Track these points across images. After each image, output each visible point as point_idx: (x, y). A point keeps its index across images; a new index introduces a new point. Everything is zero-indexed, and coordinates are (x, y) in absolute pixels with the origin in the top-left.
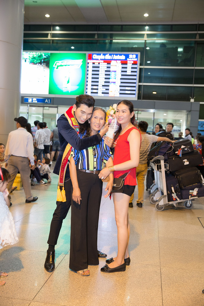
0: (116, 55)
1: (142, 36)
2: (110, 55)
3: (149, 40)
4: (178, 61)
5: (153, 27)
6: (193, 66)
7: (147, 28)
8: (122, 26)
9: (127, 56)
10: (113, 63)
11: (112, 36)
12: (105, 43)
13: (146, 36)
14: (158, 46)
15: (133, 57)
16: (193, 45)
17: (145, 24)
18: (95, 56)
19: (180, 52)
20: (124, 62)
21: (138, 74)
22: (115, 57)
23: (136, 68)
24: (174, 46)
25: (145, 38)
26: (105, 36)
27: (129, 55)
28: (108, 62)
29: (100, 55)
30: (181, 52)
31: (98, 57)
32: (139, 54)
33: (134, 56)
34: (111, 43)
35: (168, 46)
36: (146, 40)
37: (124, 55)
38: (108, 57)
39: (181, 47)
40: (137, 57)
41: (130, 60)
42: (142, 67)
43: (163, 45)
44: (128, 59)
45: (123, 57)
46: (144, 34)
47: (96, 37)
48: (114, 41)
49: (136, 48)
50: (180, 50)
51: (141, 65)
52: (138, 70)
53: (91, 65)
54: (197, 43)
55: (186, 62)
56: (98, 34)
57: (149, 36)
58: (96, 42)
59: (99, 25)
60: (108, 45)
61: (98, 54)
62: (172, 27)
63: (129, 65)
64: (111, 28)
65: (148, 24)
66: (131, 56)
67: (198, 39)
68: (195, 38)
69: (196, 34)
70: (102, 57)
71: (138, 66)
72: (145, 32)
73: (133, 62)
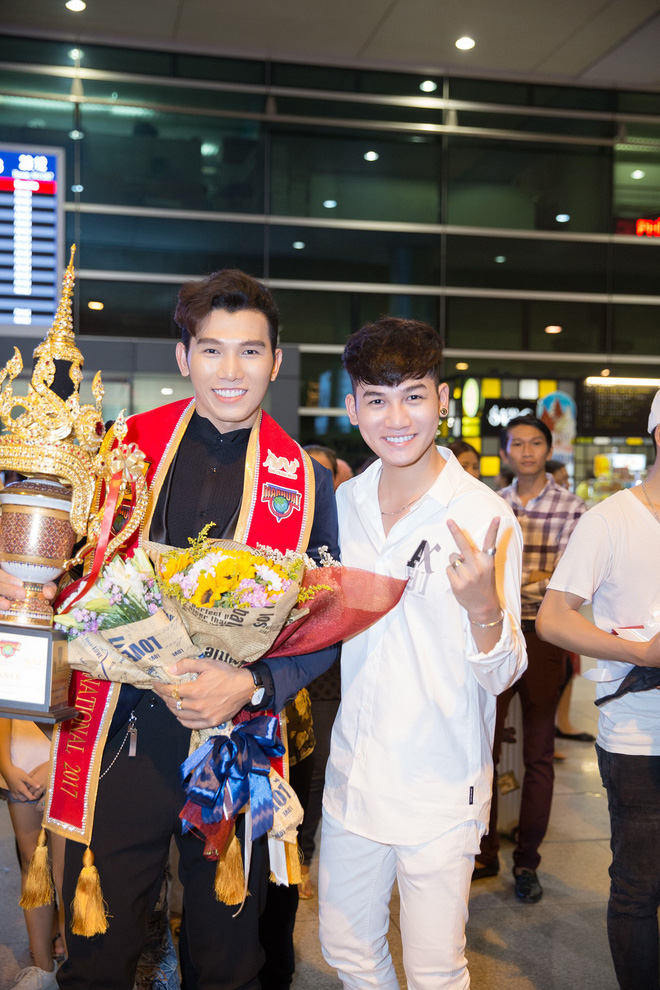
1: (61, 85)
3: (91, 105)
4: (205, 190)
5: (98, 55)
6: (261, 212)
7: (76, 53)
9: (11, 161)
13: (77, 86)
14: (128, 131)
15: (35, 165)
16: (254, 136)
17: (71, 37)
19: (210, 159)
21: (58, 233)
23: (51, 210)
24: (186, 134)
25: (76, 96)
27: (18, 155)
30: (213, 157)
32: (60, 154)
33: (42, 162)
35: (166, 133)
36: (77, 105)
39: (211, 141)
40: (51, 167)
41: (26, 176)
42: (71, 207)
43: (142, 127)
44: (15, 174)
46: (71, 80)
49: (38, 130)
50: (207, 149)
51: (70, 197)
52: (58, 218)
54: (269, 128)
55: (237, 196)
57: (90, 87)
62: (174, 63)
63: (23, 201)
65: (84, 39)
66: (25, 161)
67: (272, 115)
68: (263, 110)
71: (59, 203)
72: (75, 69)
73: (36, 187)
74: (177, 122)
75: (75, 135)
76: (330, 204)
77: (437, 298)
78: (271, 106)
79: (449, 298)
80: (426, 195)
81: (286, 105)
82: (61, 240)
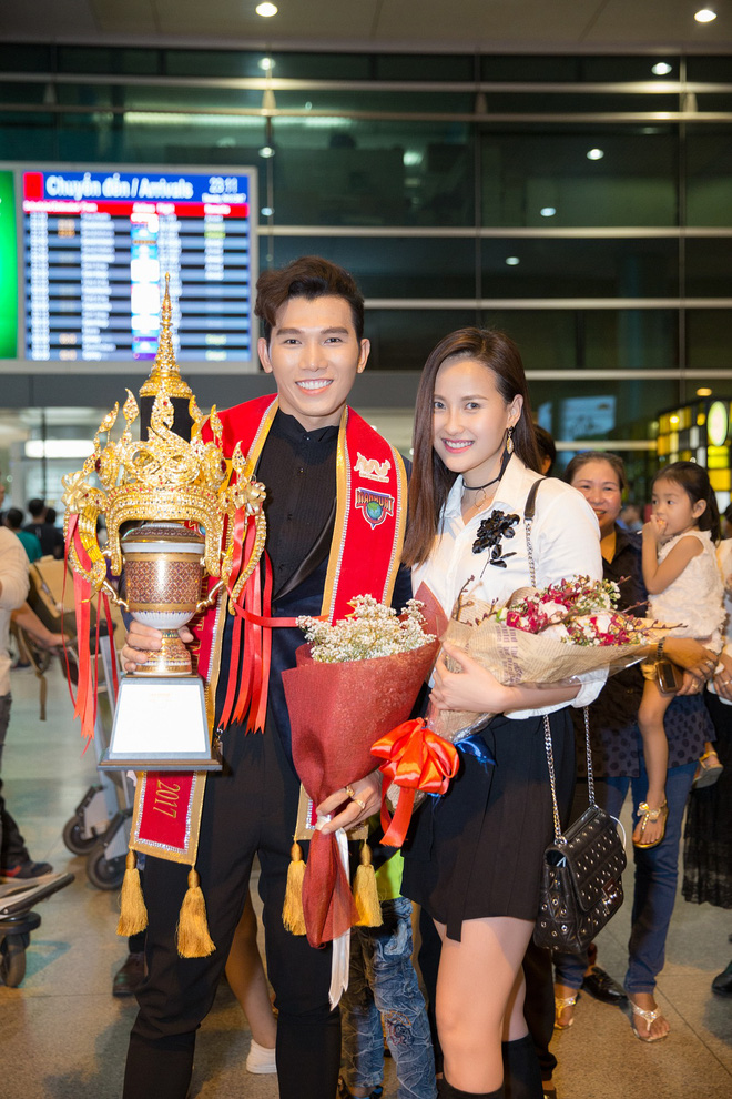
0: (154, 178)
1: (254, 98)
2: (126, 178)
3: (285, 118)
4: (408, 202)
5: (291, 63)
6: (472, 224)
7: (266, 63)
8: (162, 52)
9: (201, 186)
10: (141, 212)
11: (119, 97)
12: (93, 129)
13: (269, 99)
14: (324, 144)
15: (222, 193)
16: (463, 139)
17: (262, 45)
18: (55, 185)
19: (414, 170)
20: (189, 211)
21: (252, 259)
22: (148, 188)
23: (243, 235)
24: (387, 143)
25: (268, 108)
26: (87, 95)
27: (208, 178)
28: (119, 210)
29: (79, 177)
30: (414, 167)
31: (72, 188)
32: (251, 173)
33: (233, 184)
34: (118, 125)
35: (364, 143)
36: (269, 118)
37: (188, 179)
38: (115, 188)
39: (414, 149)
40: (243, 188)
41: (216, 199)
42: (265, 230)
43: (339, 138)
44: (206, 198)
45: (184, 190)
46: (261, 93)
47: (50, 97)
48: (132, 118)
49: (228, 149)
50: (411, 158)
51: (261, 220)
52: (251, 244)
53: (39, 225)
54: (479, 130)
55: (443, 208)
56: (58, 87)
57: (283, 98)
58: (54, 121)
59: (60, 47)
60: (104, 138)
61: (68, 177)
62: (373, 65)
63: (214, 227)
64: (116, 59)
65: (276, 46)
66: (216, 184)
67: (482, 115)
68: (473, 110)
70: (88, 187)
71: (252, 227)
72: (266, 79)
73: (227, 210)
74: (376, 129)
75: (267, 152)
76: (548, 212)
77: (675, 311)
78: (481, 105)
79: (689, 312)
80: (663, 194)
81: (498, 102)
82: (254, 267)
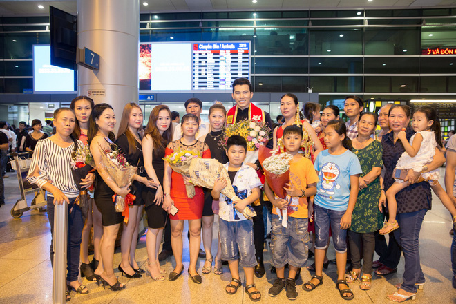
0: (225, 44)
1: (251, 23)
2: (218, 44)
3: (259, 28)
4: (291, 49)
5: (263, 14)
6: (307, 54)
7: (255, 14)
8: (228, 12)
9: (237, 45)
10: (222, 52)
11: (217, 24)
12: (211, 32)
13: (255, 23)
14: (269, 34)
15: (243, 46)
16: (305, 33)
17: (254, 10)
18: (201, 46)
19: (293, 40)
20: (234, 52)
21: (249, 64)
22: (224, 47)
23: (248, 58)
24: (286, 34)
25: (255, 25)
26: (210, 24)
27: (239, 43)
28: (216, 52)
29: (207, 44)
30: (293, 39)
31: (205, 47)
32: (250, 42)
33: (245, 45)
34: (217, 31)
35: (279, 34)
36: (255, 28)
37: (234, 44)
38: (216, 47)
39: (292, 35)
40: (248, 46)
41: (241, 49)
42: (253, 56)
43: (273, 33)
44: (238, 48)
45: (233, 47)
46: (253, 21)
47: (201, 25)
48: (220, 29)
49: (244, 36)
50: (292, 37)
51: (252, 54)
52: (249, 60)
53: (197, 56)
54: (309, 30)
55: (300, 50)
56: (202, 22)
57: (259, 23)
58: (201, 31)
59: (203, 13)
60: (213, 34)
61: (204, 44)
62: (282, 14)
63: (240, 56)
64: (217, 15)
65: (257, 10)
66: (241, 45)
67: (310, 26)
68: (308, 25)
69: (308, 21)
70: (209, 47)
71: (250, 56)
72: (255, 18)
73: (243, 51)
74: (283, 30)
75: (255, 37)
76: (329, 51)
77: (362, 77)
78: (310, 23)
79: (365, 77)
80: (358, 46)
81: (314, 23)
82: (250, 66)
